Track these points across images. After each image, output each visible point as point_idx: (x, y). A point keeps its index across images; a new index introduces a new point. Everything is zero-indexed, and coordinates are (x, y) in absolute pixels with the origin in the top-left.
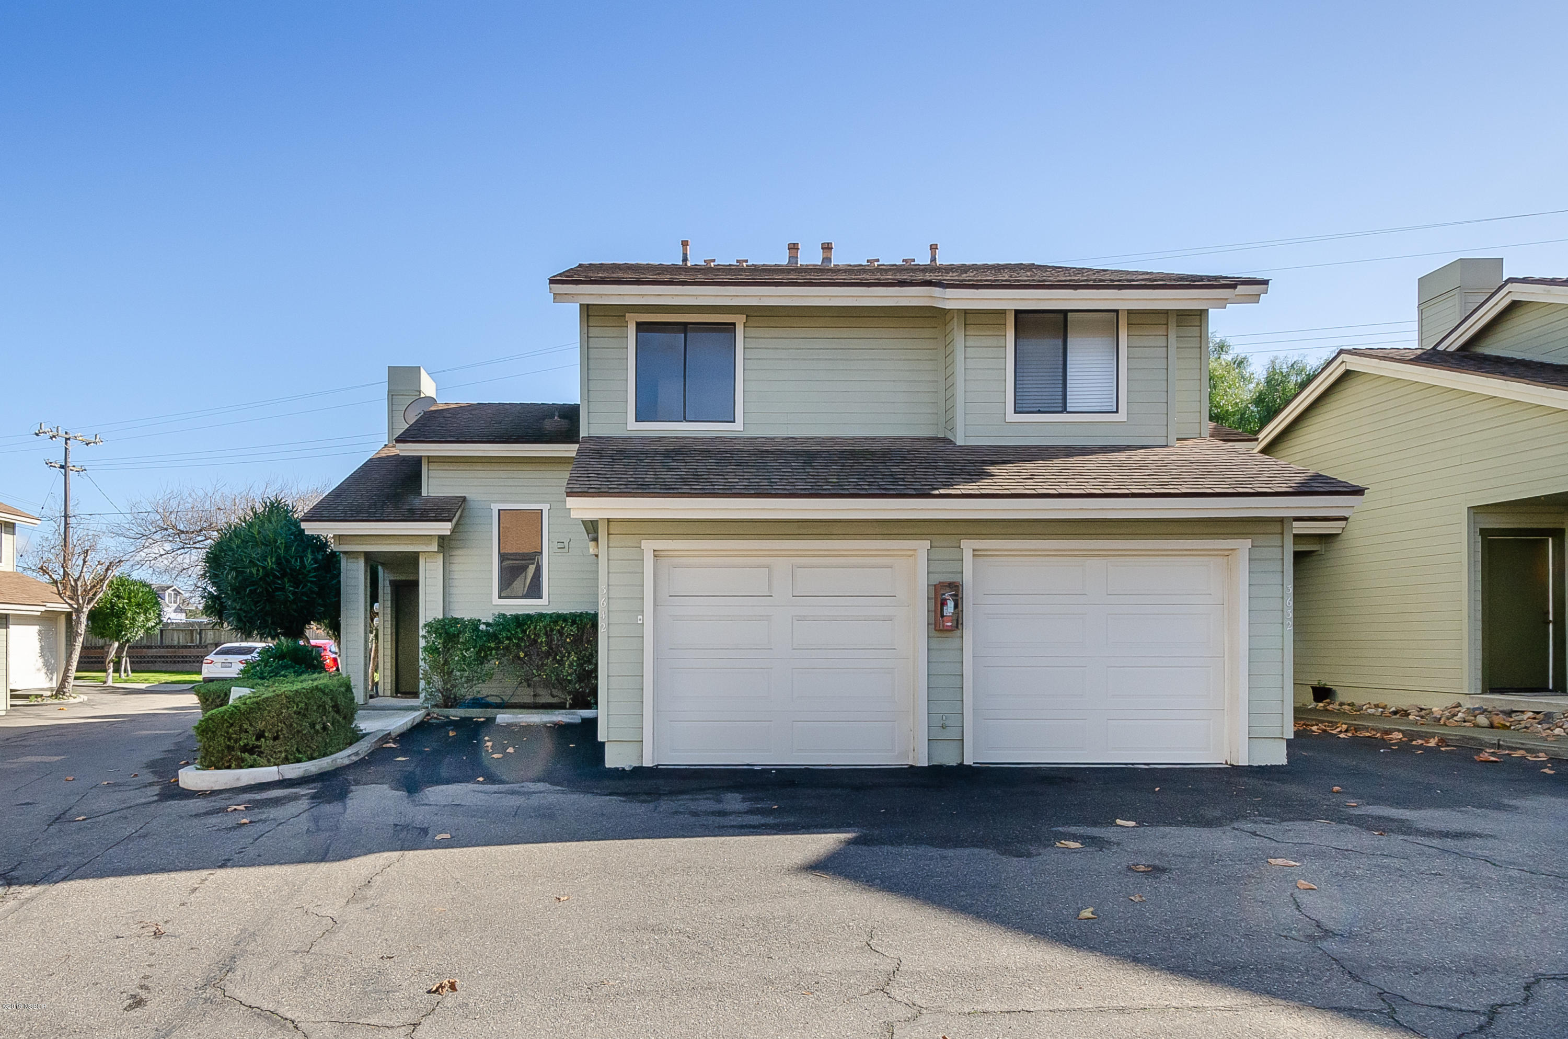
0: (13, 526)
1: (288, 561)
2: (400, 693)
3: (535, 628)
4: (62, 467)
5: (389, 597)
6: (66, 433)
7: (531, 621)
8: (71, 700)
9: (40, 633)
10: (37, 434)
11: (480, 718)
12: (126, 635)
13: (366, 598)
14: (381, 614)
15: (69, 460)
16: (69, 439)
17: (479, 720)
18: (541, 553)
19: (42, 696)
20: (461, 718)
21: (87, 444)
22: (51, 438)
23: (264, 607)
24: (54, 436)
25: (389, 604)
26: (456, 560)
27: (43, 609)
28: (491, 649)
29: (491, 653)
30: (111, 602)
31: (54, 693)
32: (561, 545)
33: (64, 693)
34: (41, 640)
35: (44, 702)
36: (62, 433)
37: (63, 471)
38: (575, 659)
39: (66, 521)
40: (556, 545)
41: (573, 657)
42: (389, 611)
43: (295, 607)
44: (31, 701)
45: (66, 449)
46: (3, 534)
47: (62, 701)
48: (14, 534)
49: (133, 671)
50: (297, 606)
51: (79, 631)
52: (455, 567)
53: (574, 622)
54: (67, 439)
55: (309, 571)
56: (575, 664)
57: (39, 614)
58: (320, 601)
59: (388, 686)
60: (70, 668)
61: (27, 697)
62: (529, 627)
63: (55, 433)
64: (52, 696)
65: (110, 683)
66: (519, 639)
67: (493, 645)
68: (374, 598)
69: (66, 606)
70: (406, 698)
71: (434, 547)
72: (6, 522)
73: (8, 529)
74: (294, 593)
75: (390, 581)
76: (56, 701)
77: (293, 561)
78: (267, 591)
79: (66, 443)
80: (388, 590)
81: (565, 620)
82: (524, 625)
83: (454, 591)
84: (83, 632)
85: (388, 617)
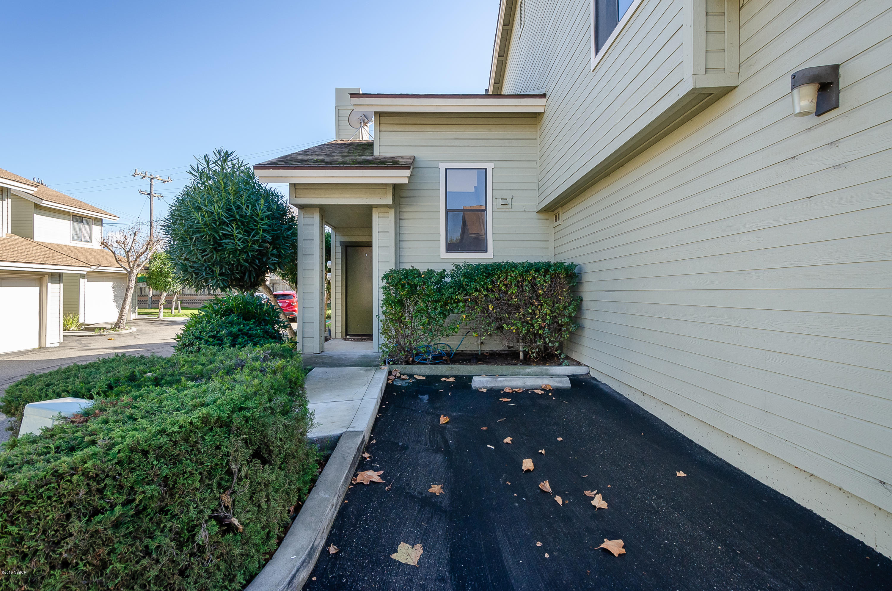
0: (101, 220)
1: (238, 208)
2: (349, 335)
3: (506, 278)
4: (149, 194)
5: (339, 255)
6: (151, 175)
7: (501, 271)
8: (124, 332)
9: (114, 287)
10: (134, 176)
11: (448, 377)
12: (170, 288)
13: (321, 252)
14: (333, 270)
15: (153, 190)
16: (153, 179)
17: (448, 380)
18: (486, 209)
19: (105, 328)
20: (427, 377)
21: (164, 182)
22: (142, 178)
23: (212, 257)
24: (144, 177)
25: (339, 261)
26: (405, 216)
27: (88, 269)
28: (458, 302)
29: (457, 306)
30: (160, 268)
31: (113, 326)
32: (504, 202)
33: (120, 326)
34: (114, 291)
35: (105, 333)
36: (148, 175)
37: (149, 196)
38: (548, 312)
39: (151, 224)
40: (499, 202)
41: (546, 310)
42: (339, 267)
43: (244, 256)
44: (95, 333)
45: (151, 184)
46: (93, 226)
47: (117, 332)
48: (101, 225)
49: (182, 308)
50: (248, 255)
51: (131, 286)
52: (405, 223)
53: (547, 272)
54: (151, 179)
55: (262, 219)
56: (548, 317)
57: (85, 273)
58: (275, 252)
59: (339, 330)
60: (124, 310)
61: (93, 329)
62: (499, 278)
63: (144, 175)
64: (112, 328)
65: (161, 318)
66: (487, 290)
67: (460, 297)
68: (328, 256)
69: (122, 269)
70: (355, 340)
71: (389, 200)
72: (95, 218)
73: (96, 222)
74: (245, 241)
75: (342, 243)
76: (113, 332)
77: (245, 207)
78: (215, 238)
79: (151, 181)
80: (339, 249)
81: (537, 270)
82: (492, 275)
83: (404, 245)
84: (133, 286)
85: (339, 273)
